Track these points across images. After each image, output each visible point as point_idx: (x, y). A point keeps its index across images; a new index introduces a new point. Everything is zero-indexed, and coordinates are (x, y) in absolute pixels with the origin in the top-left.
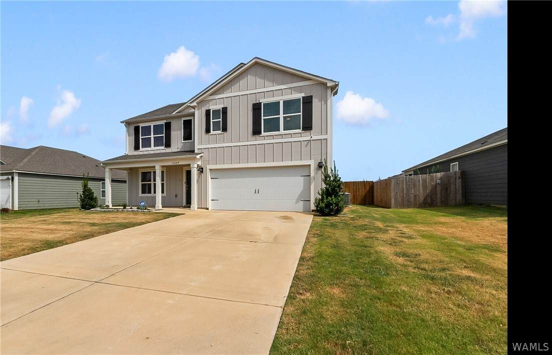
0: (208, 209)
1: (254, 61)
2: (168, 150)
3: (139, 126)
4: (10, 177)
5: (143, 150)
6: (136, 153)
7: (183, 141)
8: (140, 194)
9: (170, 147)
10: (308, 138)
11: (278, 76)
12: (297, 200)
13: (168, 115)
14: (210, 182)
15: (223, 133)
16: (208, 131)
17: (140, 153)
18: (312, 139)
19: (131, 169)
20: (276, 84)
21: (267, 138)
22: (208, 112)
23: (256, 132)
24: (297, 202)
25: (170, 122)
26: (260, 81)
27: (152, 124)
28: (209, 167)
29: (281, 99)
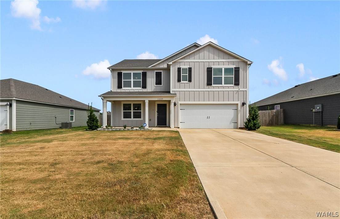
0: (179, 128)
1: (209, 43)
2: (144, 90)
3: (122, 72)
4: (8, 103)
5: (124, 89)
6: (119, 90)
7: (155, 85)
8: (123, 119)
9: (146, 88)
10: (237, 90)
11: (221, 54)
12: (230, 122)
13: (146, 68)
14: (180, 111)
15: (189, 82)
16: (179, 80)
17: (122, 91)
18: (239, 90)
19: (114, 101)
20: (220, 58)
21: (215, 88)
22: (179, 69)
23: (209, 83)
24: (230, 124)
25: (146, 72)
26: (211, 55)
27: (132, 72)
28: (180, 102)
29: (223, 67)
